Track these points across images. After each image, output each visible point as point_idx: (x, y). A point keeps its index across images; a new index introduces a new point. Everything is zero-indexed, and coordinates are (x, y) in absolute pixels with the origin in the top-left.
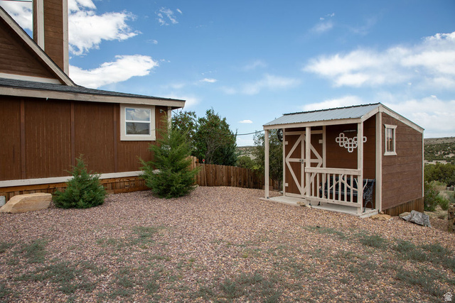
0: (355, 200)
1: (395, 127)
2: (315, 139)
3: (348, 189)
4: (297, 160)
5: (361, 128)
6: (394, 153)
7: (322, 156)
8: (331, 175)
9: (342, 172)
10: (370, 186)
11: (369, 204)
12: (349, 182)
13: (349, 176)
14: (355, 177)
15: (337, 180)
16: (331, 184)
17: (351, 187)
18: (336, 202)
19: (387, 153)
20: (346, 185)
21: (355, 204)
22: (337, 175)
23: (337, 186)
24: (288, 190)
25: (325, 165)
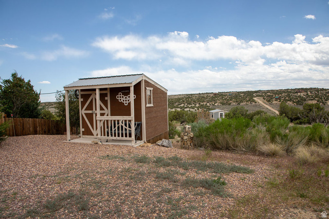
0: (130, 136)
1: (152, 89)
2: (102, 97)
3: (126, 129)
4: (90, 112)
5: (132, 89)
6: (152, 105)
7: (107, 108)
8: (115, 121)
9: (121, 118)
10: (139, 126)
11: (139, 138)
12: (126, 125)
13: (126, 121)
14: (130, 121)
15: (118, 124)
16: (115, 127)
17: (127, 128)
18: (118, 138)
19: (148, 105)
20: (124, 127)
21: (130, 139)
22: (118, 121)
23: (118, 128)
24: (84, 133)
25: (109, 114)
